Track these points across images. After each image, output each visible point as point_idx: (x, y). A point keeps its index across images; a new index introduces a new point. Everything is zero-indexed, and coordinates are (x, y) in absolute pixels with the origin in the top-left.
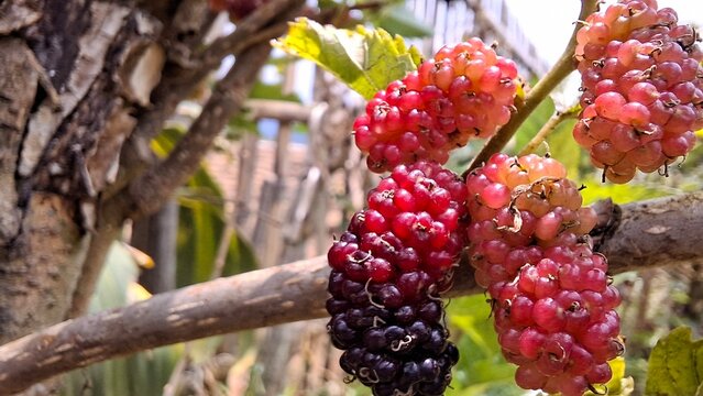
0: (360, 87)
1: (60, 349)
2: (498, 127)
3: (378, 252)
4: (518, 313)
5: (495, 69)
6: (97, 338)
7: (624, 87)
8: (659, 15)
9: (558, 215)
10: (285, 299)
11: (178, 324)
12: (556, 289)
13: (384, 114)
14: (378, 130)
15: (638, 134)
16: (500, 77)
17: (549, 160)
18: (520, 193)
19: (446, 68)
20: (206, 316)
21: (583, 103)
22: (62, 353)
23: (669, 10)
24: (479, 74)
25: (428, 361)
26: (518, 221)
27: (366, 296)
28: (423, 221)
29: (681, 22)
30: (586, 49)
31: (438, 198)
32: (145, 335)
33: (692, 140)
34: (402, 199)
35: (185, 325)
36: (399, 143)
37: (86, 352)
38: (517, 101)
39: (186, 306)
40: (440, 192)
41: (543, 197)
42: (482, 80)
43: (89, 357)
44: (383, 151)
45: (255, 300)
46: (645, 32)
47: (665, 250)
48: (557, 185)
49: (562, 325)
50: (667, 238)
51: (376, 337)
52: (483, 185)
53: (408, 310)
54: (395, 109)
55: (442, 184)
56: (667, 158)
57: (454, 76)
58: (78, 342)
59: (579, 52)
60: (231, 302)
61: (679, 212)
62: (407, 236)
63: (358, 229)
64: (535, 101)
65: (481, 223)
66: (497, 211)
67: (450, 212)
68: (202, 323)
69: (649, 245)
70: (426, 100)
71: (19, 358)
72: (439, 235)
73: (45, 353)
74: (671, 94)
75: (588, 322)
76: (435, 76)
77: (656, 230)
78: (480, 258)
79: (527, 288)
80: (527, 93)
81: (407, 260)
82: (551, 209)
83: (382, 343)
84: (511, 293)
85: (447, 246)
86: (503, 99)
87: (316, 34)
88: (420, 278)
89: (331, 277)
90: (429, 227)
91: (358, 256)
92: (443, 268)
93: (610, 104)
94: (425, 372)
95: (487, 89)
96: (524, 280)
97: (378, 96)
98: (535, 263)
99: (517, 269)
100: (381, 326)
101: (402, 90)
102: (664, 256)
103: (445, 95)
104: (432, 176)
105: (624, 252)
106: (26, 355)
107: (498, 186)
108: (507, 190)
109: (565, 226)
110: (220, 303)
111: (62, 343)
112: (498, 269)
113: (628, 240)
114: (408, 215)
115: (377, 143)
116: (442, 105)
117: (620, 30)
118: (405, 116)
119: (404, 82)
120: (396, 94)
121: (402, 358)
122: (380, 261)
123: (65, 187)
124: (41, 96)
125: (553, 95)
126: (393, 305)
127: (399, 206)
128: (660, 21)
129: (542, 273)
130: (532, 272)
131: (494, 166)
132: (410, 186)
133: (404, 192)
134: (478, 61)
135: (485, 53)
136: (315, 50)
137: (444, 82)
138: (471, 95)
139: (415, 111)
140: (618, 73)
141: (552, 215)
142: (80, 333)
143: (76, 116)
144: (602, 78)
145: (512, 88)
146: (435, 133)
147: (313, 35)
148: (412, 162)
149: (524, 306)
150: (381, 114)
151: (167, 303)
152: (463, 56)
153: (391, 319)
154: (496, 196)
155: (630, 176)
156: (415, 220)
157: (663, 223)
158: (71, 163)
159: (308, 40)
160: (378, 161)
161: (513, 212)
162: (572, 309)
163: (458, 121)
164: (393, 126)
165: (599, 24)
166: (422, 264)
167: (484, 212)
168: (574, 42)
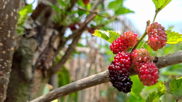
0: (109, 41)
1: (54, 95)
2: (135, 45)
3: (118, 65)
4: (142, 73)
5: (133, 35)
6: (61, 92)
7: (154, 36)
8: (158, 25)
9: (147, 57)
10: (99, 79)
11: (78, 87)
12: (147, 68)
13: (116, 44)
14: (115, 47)
15: (157, 43)
16: (134, 37)
17: (144, 49)
18: (140, 54)
19: (125, 36)
20: (84, 84)
21: (149, 39)
22: (54, 96)
23: (160, 24)
24: (131, 36)
25: (128, 83)
26: (140, 59)
27: (117, 73)
28: (125, 60)
29: (162, 26)
30: (148, 31)
31: (126, 56)
32: (71, 90)
33: (166, 44)
34: (121, 57)
35: (79, 87)
36: (119, 49)
37: (59, 95)
38: (138, 40)
39: (79, 83)
40: (127, 55)
41: (144, 54)
42: (132, 37)
43: (60, 96)
44: (116, 50)
45: (93, 80)
46: (157, 28)
47: (166, 64)
48: (146, 53)
49: (149, 73)
50: (166, 61)
51: (119, 79)
52: (134, 54)
53: (124, 74)
54: (117, 43)
55: (127, 54)
56: (162, 46)
57: (127, 37)
58: (57, 93)
59: (147, 32)
60: (88, 81)
61: (167, 57)
62: (122, 63)
63: (113, 63)
64: (141, 40)
65: (134, 60)
66: (136, 58)
67: (129, 59)
68: (83, 86)
69: (163, 63)
70: (122, 41)
71: (45, 98)
72: (127, 62)
73: (50, 96)
74: (161, 37)
75: (153, 73)
76: (123, 37)
77: (164, 60)
78: (135, 66)
79: (143, 69)
80: (139, 39)
81: (123, 66)
82: (145, 56)
83: (120, 80)
84: (140, 70)
85: (129, 64)
86: (135, 40)
87: (101, 32)
88: (125, 69)
89: (110, 71)
90: (125, 61)
91: (114, 67)
92: (129, 68)
93: (152, 39)
94: (128, 84)
95: (132, 39)
96: (142, 68)
97: (114, 42)
98: (144, 64)
99: (141, 66)
100: (120, 77)
101: (118, 40)
102: (166, 65)
103: (125, 40)
104: (125, 53)
105: (160, 65)
106: (47, 97)
107: (136, 54)
108: (138, 54)
109: (148, 59)
110: (86, 82)
111: (54, 94)
112: (138, 67)
113: (160, 62)
114: (122, 59)
115: (115, 49)
116: (125, 42)
117: (153, 28)
118: (119, 44)
119: (118, 39)
120: (117, 41)
121: (124, 82)
122: (118, 67)
123: (41, 68)
124: (37, 49)
125: (144, 39)
126: (121, 74)
127: (120, 58)
128: (159, 26)
129: (145, 66)
130: (143, 66)
131: (135, 51)
132: (122, 55)
133: (121, 56)
134: (130, 34)
135: (131, 33)
136: (100, 35)
137: (125, 38)
138: (130, 40)
139: (121, 43)
140: (153, 34)
141: (146, 57)
142: (57, 91)
143: (44, 52)
144: (151, 35)
145: (137, 38)
146: (125, 47)
147: (100, 32)
148: (121, 52)
149: (143, 72)
150: (115, 44)
151: (75, 83)
152: (128, 34)
153: (121, 76)
154: (136, 55)
155: (157, 50)
156: (123, 60)
157: (165, 59)
158: (43, 62)
159: (99, 33)
160: (115, 52)
161: (139, 57)
162: (151, 71)
163: (128, 44)
164: (117, 46)
165: (150, 27)
166: (125, 67)
167: (134, 58)
168: (146, 30)
